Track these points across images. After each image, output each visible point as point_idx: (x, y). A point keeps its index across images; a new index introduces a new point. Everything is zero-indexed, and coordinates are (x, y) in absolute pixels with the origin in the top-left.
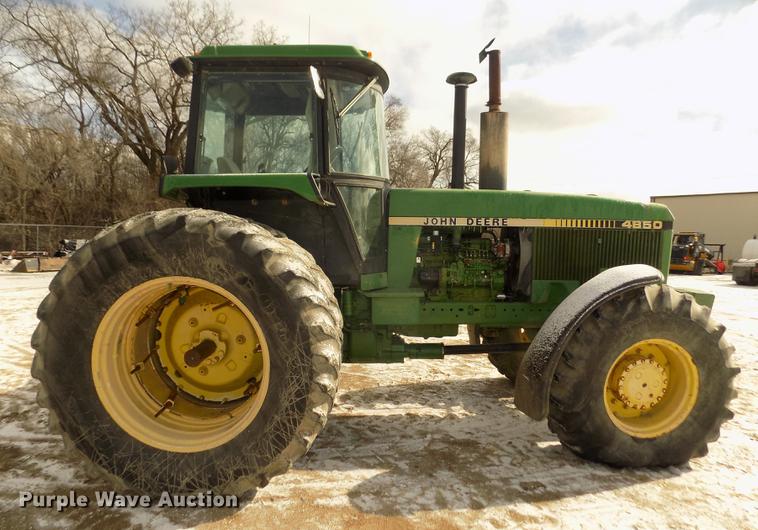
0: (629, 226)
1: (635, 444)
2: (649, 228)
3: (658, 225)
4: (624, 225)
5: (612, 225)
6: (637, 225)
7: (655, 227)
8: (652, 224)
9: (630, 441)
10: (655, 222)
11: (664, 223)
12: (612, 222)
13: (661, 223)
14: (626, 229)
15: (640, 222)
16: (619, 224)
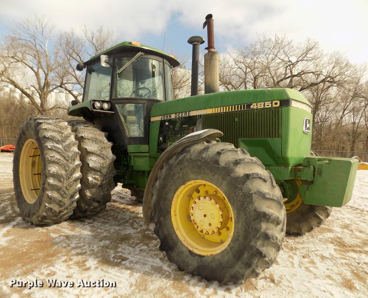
0: (255, 107)
1: (189, 255)
2: (270, 106)
3: (276, 104)
4: (252, 107)
5: (244, 108)
6: (260, 106)
7: (274, 106)
8: (272, 103)
9: (187, 253)
10: (274, 102)
11: (281, 101)
12: (244, 106)
13: (278, 102)
14: (253, 109)
15: (263, 103)
16: (249, 106)
